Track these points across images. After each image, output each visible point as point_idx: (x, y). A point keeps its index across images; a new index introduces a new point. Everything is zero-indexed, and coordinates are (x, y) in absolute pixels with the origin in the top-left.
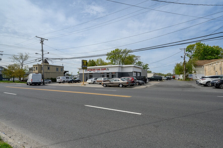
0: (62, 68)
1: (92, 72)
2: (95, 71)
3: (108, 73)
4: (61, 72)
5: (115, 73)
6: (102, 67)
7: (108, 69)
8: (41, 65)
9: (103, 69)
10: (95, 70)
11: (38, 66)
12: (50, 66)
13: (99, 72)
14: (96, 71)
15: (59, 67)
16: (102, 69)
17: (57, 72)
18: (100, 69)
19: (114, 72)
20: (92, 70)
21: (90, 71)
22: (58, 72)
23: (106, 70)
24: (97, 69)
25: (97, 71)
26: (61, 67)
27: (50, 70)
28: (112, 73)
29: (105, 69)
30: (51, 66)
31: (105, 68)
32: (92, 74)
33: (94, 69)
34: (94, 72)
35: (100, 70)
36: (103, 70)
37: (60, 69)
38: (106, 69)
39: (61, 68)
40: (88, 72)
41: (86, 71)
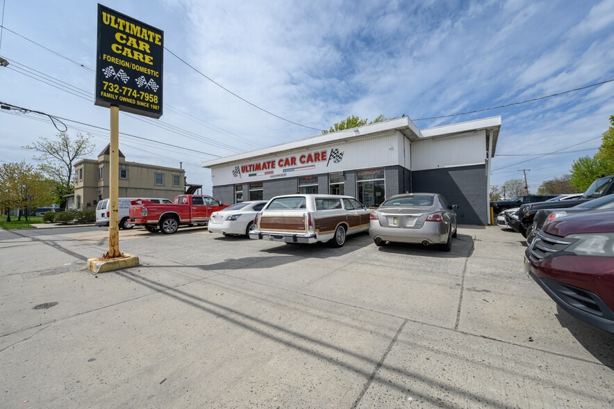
0: (178, 174)
1: (261, 176)
2: (271, 170)
4: (174, 189)
5: (379, 171)
6: (307, 148)
7: (337, 156)
8: (97, 163)
9: (310, 156)
10: (273, 167)
11: (82, 166)
12: (128, 164)
13: (289, 175)
14: (278, 171)
15: (165, 172)
16: (305, 159)
17: (156, 188)
18: (293, 160)
19: (370, 169)
20: (258, 167)
21: (252, 173)
22: (163, 188)
23: (323, 159)
24: (281, 160)
25: (282, 172)
26: (174, 173)
27: (128, 180)
28: (358, 173)
29: (319, 157)
30: (135, 169)
31: (320, 151)
32: (259, 184)
34: (268, 177)
35: (298, 161)
36: (310, 163)
37: (168, 180)
38: (324, 153)
39: (175, 176)
40: (245, 178)
41: (235, 173)
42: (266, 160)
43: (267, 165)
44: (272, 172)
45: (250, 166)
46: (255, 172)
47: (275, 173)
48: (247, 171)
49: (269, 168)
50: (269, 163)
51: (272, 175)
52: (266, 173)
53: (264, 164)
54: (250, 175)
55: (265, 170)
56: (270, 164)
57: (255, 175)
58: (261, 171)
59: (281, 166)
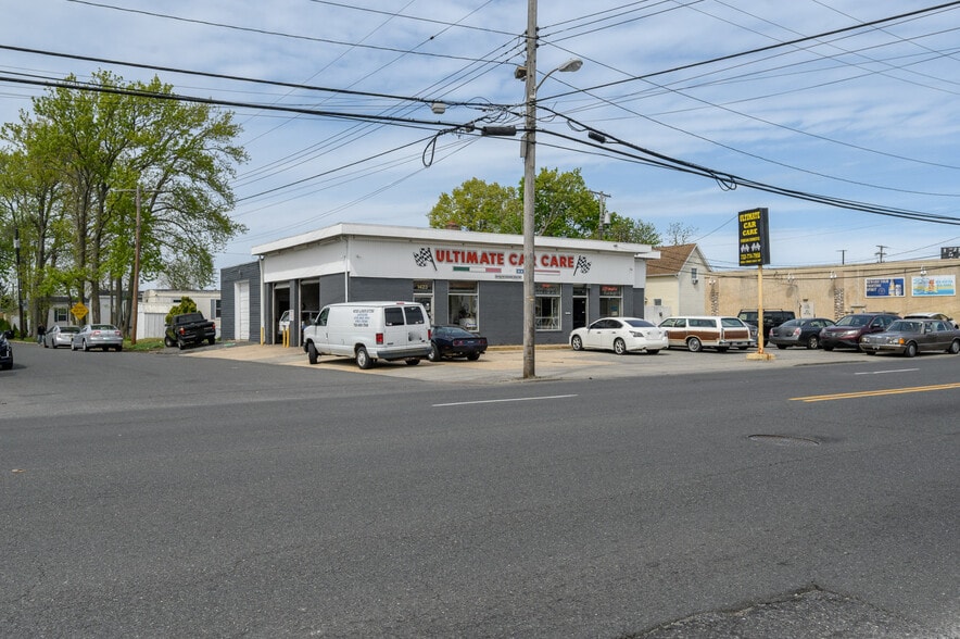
1: (478, 273)
2: (496, 266)
3: (581, 289)
5: (617, 288)
7: (584, 265)
9: (554, 258)
10: (500, 263)
14: (509, 271)
16: (548, 261)
19: (611, 286)
20: (472, 258)
21: (460, 265)
23: (570, 266)
24: (514, 256)
25: (514, 274)
28: (600, 288)
29: (565, 262)
31: (566, 255)
32: (473, 285)
33: (493, 256)
34: (491, 277)
36: (554, 268)
38: (571, 259)
40: (445, 271)
41: (421, 259)
42: (488, 250)
43: (490, 258)
44: (499, 270)
45: (456, 253)
46: (466, 265)
47: (503, 273)
48: (449, 261)
49: (493, 263)
50: (493, 255)
51: (498, 274)
52: (488, 270)
53: (484, 255)
54: (456, 269)
55: (485, 265)
56: (496, 258)
57: (467, 269)
58: (479, 265)
59: (514, 264)
